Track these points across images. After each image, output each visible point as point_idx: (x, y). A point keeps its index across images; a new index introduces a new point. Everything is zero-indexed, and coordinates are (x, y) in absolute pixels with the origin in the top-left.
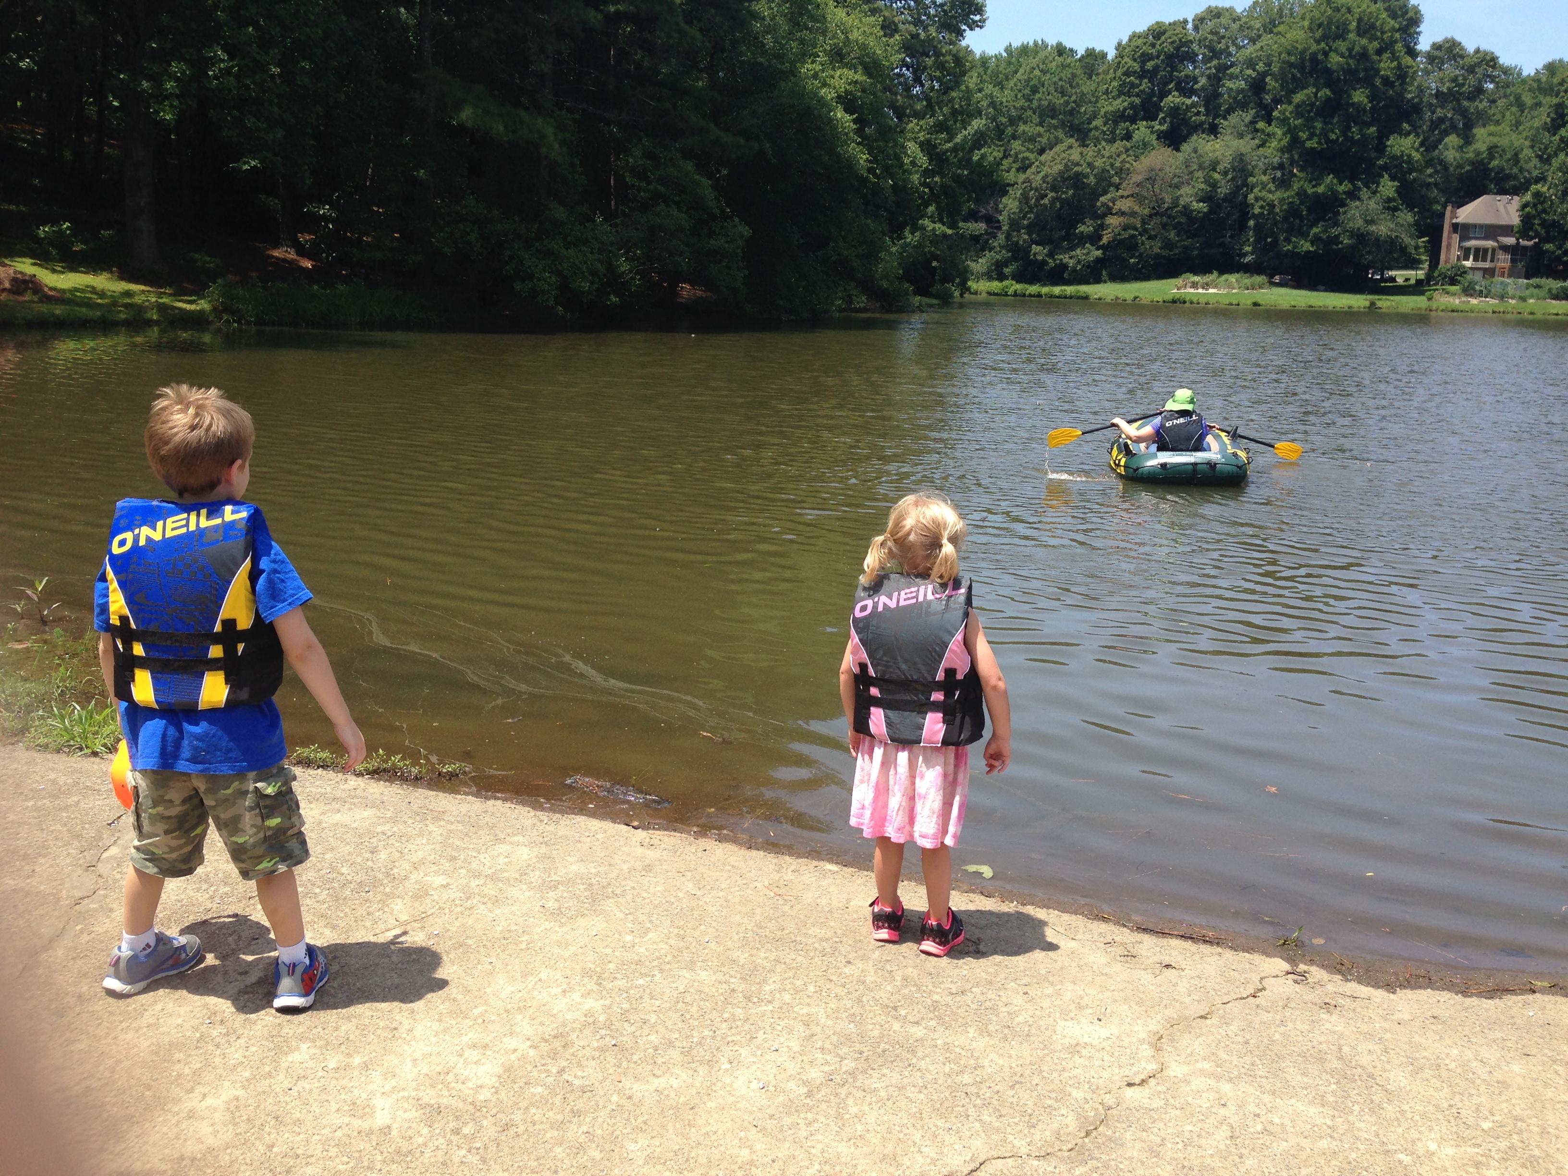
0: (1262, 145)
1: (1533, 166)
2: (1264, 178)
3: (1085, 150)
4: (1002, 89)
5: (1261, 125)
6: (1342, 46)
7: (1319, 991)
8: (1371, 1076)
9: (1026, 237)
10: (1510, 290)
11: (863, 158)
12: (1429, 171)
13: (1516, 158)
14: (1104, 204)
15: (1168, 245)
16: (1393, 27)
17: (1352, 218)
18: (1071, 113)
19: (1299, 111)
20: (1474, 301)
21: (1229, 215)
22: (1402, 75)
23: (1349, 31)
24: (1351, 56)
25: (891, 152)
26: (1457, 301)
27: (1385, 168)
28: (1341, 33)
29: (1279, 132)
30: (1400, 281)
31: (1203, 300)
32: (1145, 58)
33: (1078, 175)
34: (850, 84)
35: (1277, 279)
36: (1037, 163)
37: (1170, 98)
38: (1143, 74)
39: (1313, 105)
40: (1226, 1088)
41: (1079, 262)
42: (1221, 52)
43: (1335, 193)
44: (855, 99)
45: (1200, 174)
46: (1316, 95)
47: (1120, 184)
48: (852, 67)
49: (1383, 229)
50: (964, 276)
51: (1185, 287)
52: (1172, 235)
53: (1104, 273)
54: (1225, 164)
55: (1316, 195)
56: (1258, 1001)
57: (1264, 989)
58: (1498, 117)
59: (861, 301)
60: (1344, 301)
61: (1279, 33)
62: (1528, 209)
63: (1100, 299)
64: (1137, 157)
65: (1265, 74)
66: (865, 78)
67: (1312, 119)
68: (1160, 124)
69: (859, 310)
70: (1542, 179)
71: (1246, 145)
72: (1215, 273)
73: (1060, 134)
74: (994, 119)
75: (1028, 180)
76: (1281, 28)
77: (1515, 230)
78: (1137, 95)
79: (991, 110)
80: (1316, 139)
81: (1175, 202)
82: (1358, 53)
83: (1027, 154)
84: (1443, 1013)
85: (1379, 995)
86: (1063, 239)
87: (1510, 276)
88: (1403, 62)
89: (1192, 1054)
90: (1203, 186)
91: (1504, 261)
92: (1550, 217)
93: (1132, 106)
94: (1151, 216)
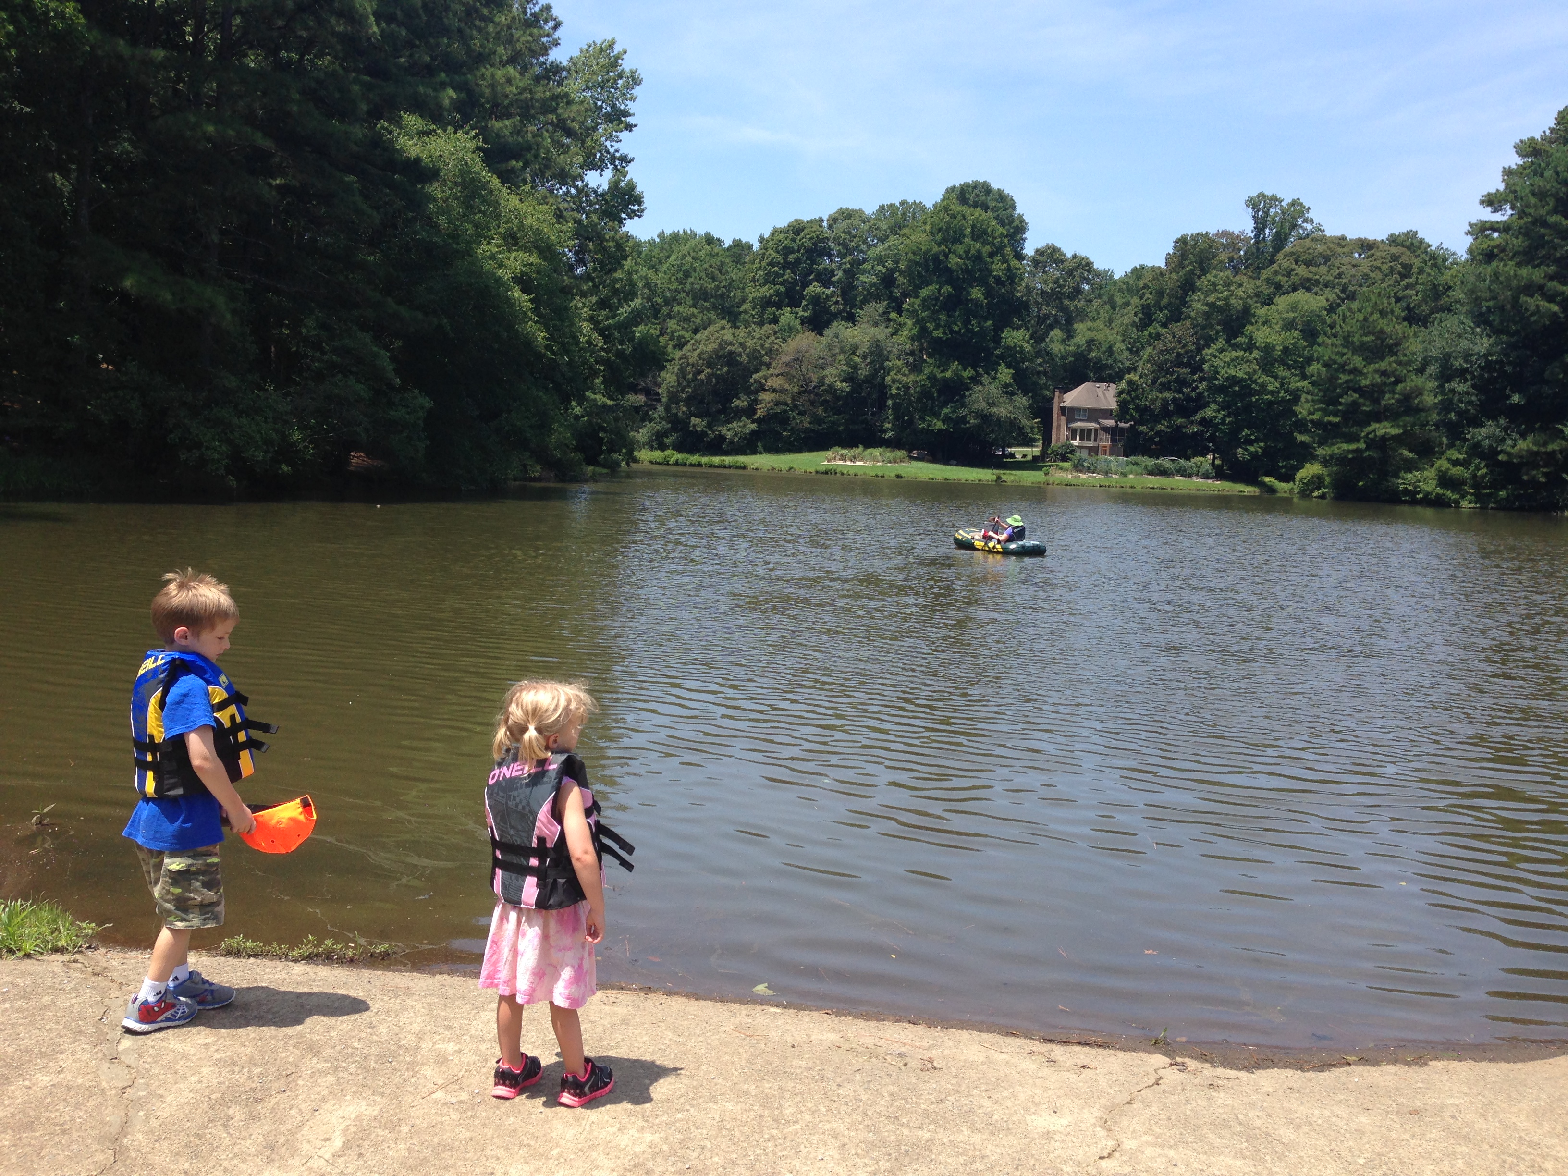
0: (895, 333)
1: (1125, 358)
2: (899, 363)
3: (737, 331)
4: (656, 271)
5: (893, 315)
6: (960, 249)
7: (1200, 1076)
8: (1267, 1134)
9: (684, 409)
10: (1113, 466)
11: (541, 335)
12: (1039, 361)
13: (1110, 351)
14: (756, 381)
15: (817, 420)
16: (1002, 234)
17: (976, 401)
18: (722, 296)
19: (926, 304)
20: (1084, 476)
21: (869, 394)
22: (1012, 277)
23: (964, 236)
24: (968, 259)
25: (567, 330)
26: (1070, 476)
27: (1002, 357)
28: (958, 239)
29: (909, 323)
30: (1019, 457)
31: (852, 472)
32: (787, 251)
33: (731, 353)
34: (525, 266)
35: (915, 454)
36: (693, 341)
37: (811, 287)
38: (786, 265)
39: (937, 299)
40: (1171, 1153)
41: (736, 434)
42: (854, 249)
43: (960, 378)
44: (531, 280)
45: (841, 357)
46: (939, 290)
47: (770, 364)
48: (525, 249)
49: (1003, 411)
50: (631, 447)
51: (835, 459)
52: (820, 411)
53: (759, 445)
54: (864, 349)
55: (944, 379)
56: (1162, 1087)
57: (1161, 1078)
58: (1094, 314)
59: (537, 470)
60: (974, 475)
61: (905, 235)
62: (1124, 396)
63: (757, 469)
64: (784, 340)
65: (892, 271)
66: (539, 261)
67: (938, 311)
68: (804, 310)
69: (534, 480)
70: (1134, 369)
71: (881, 333)
72: (861, 448)
73: (712, 315)
74: (649, 299)
75: (684, 357)
76: (906, 231)
77: (1114, 413)
78: (782, 284)
79: (646, 291)
80: (941, 330)
81: (821, 382)
82: (973, 255)
83: (682, 333)
84: (1297, 1086)
85: (1243, 1074)
86: (720, 412)
87: (1111, 454)
88: (1012, 264)
89: (1134, 1131)
90: (845, 368)
91: (1105, 440)
92: (1143, 403)
93: (778, 293)
94: (800, 393)
